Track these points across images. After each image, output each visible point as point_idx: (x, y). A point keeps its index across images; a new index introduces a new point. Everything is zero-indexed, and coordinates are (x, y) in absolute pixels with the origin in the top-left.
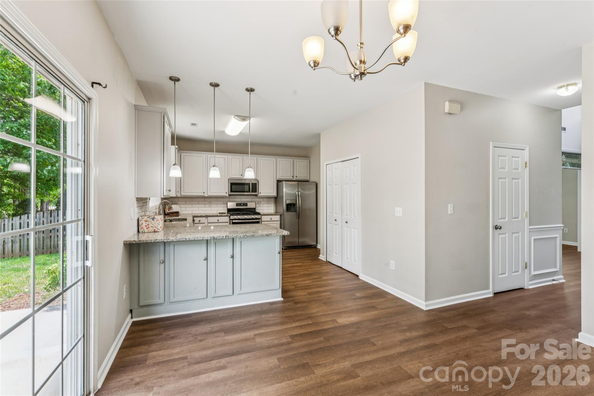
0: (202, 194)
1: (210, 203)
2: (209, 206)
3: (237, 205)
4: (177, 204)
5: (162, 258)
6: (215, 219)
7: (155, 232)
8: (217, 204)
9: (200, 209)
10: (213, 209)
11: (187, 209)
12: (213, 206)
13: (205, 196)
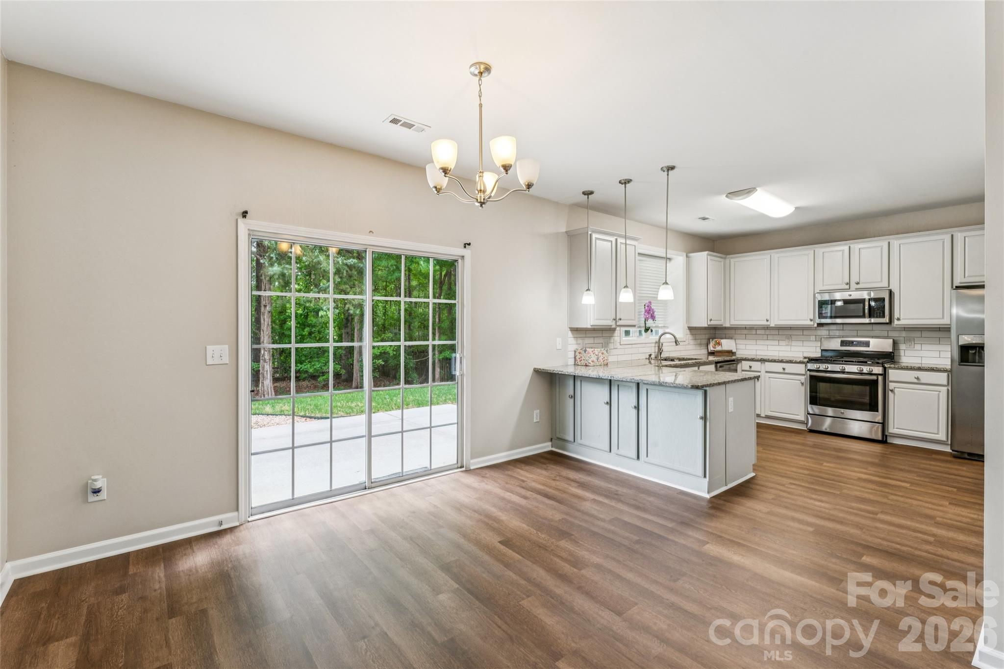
0: (765, 323)
1: (789, 338)
2: (787, 344)
3: (843, 343)
4: (732, 338)
5: (572, 393)
6: (778, 367)
7: (586, 365)
8: (803, 341)
9: (770, 348)
10: (793, 349)
11: (748, 347)
12: (794, 343)
13: (771, 326)
